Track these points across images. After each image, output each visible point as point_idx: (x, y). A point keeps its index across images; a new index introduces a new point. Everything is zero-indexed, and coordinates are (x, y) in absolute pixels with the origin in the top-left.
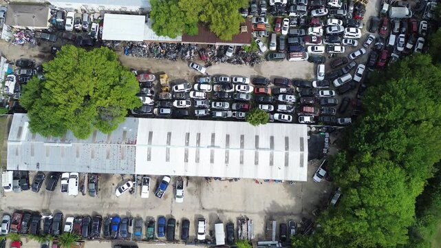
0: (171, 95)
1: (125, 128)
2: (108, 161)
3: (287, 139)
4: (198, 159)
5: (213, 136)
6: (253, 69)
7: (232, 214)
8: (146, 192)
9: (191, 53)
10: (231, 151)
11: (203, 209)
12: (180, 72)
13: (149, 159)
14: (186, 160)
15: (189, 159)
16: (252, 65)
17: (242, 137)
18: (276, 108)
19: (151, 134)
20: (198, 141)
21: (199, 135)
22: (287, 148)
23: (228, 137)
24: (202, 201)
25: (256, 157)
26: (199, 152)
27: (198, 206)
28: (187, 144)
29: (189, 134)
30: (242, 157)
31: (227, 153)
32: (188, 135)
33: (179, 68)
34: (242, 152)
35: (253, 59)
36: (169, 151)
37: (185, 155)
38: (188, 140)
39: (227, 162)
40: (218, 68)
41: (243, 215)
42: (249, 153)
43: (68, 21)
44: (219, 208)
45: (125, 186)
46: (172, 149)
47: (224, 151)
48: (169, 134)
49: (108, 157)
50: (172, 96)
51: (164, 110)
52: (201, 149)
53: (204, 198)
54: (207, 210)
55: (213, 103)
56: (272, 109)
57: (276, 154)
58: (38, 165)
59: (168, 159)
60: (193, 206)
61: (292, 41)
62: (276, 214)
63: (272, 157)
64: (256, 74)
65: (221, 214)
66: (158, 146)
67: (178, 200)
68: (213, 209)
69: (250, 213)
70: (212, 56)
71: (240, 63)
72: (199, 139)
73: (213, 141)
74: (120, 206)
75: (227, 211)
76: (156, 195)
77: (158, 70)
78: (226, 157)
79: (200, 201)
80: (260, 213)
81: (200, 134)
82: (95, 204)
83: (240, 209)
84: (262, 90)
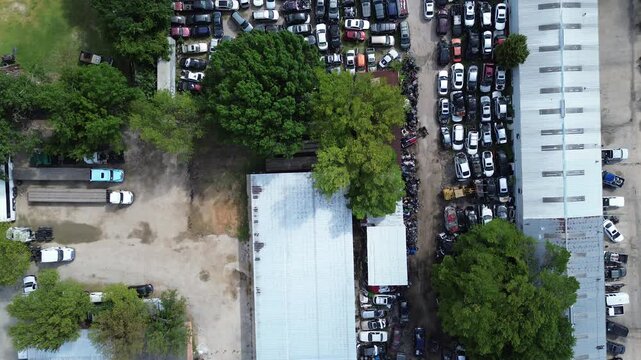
0: (477, 181)
1: (540, 237)
2: (588, 254)
3: (542, 7)
4: (579, 130)
5: (543, 112)
6: (423, 68)
7: (635, 81)
8: (618, 201)
9: (407, 160)
10: (566, 85)
11: (631, 120)
12: (435, 173)
13: (582, 199)
14: (581, 147)
15: (579, 143)
16: (418, 69)
17: (543, 70)
18: (488, 28)
19: (546, 200)
20: (554, 132)
21: (544, 133)
22: (557, 6)
23: (544, 91)
24: (621, 123)
25: (571, 48)
26: (570, 130)
27: (628, 128)
28: (560, 147)
29: (543, 147)
30: (573, 68)
31: (568, 90)
32: (545, 148)
33: (429, 175)
34: (567, 69)
35: (410, 68)
36: (571, 172)
37: (574, 148)
38: (553, 147)
39: (580, 90)
40: (426, 119)
41: (636, 65)
42: (568, 58)
43: (376, 338)
44: (629, 98)
45: (611, 229)
46: (569, 168)
47: (566, 94)
48: (545, 174)
49: (584, 255)
50: (478, 178)
51: (502, 187)
52: (566, 127)
53: (617, 121)
54: (633, 114)
55: (484, 119)
56: (489, 33)
57: (566, 20)
58: (599, 348)
59: (582, 173)
60: (629, 134)
61: (380, 13)
62: (632, 20)
63: (570, 26)
64: (430, 62)
65: (637, 95)
66: (564, 189)
67: (625, 156)
68: (631, 106)
69: (633, 56)
70: (408, 129)
71: (416, 86)
72: (551, 131)
73: (552, 112)
74: (635, 235)
75: (632, 88)
76: (620, 186)
77: (434, 203)
78: (574, 91)
79: (622, 126)
80: (632, 41)
81: (542, 132)
82: (634, 267)
83: (628, 69)
84: (458, 51)
